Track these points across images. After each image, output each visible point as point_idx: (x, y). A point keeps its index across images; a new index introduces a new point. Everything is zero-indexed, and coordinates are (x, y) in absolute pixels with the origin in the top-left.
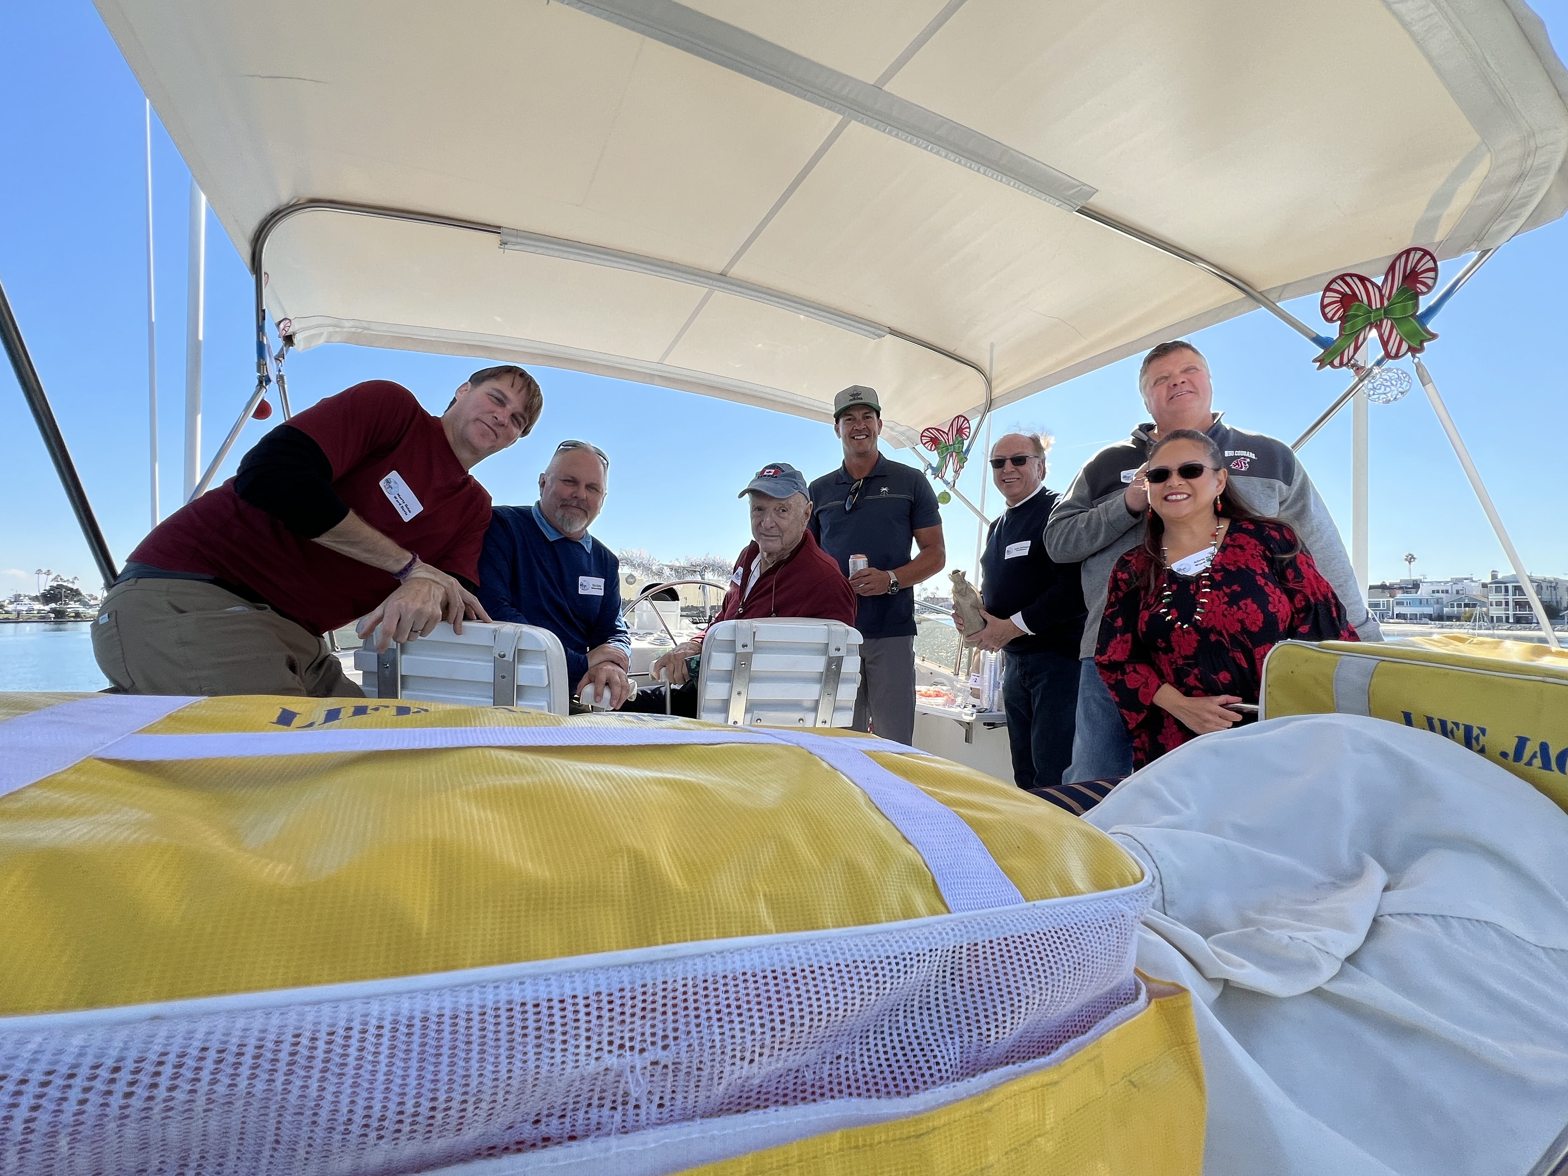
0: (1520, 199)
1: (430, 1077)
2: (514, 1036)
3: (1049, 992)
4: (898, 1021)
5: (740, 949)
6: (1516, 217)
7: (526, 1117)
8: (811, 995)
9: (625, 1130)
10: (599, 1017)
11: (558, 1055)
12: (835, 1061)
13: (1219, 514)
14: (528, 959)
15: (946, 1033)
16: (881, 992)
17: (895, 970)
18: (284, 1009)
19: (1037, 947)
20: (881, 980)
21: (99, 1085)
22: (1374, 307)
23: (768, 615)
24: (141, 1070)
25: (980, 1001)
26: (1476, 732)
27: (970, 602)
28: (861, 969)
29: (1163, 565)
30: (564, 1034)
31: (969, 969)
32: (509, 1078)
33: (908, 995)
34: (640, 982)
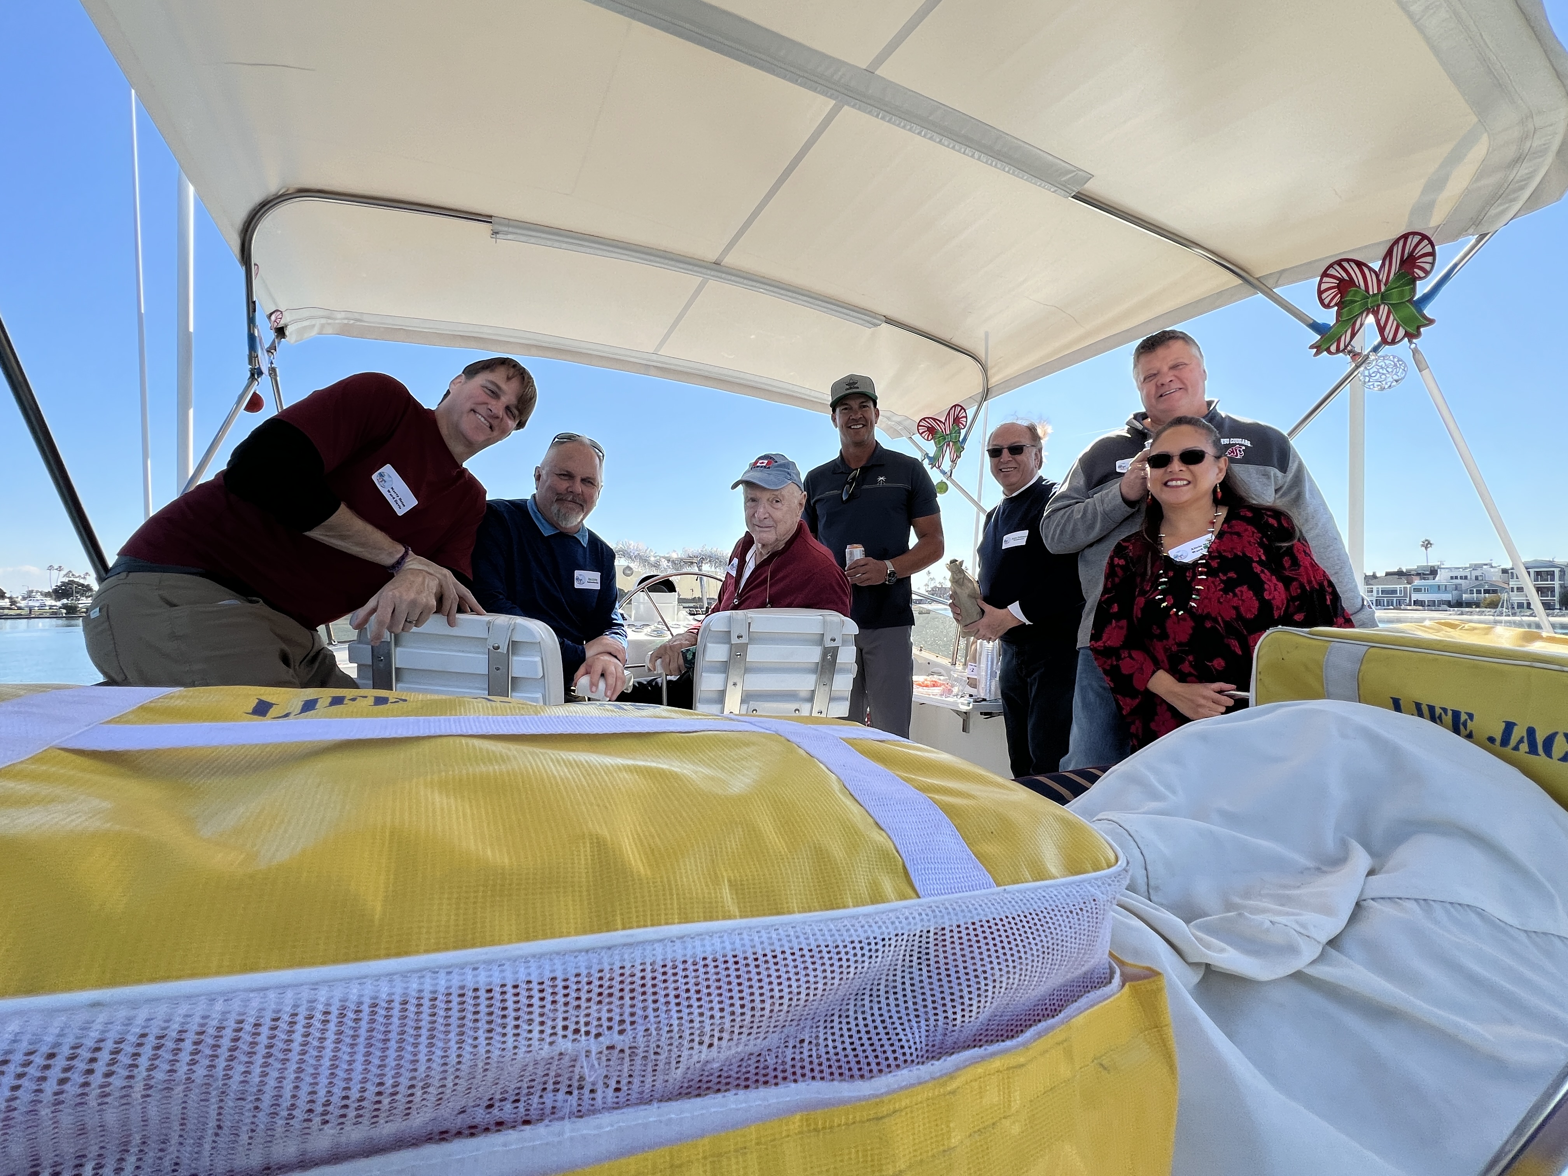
0: (1517, 182)
1: (377, 1062)
2: (465, 1021)
3: (1017, 976)
4: (864, 1005)
5: (701, 935)
6: (1514, 200)
7: (478, 1102)
8: (772, 979)
9: (581, 1114)
10: (554, 1002)
11: (510, 1040)
12: (798, 1045)
13: (1217, 502)
14: (483, 945)
15: (912, 1017)
16: (845, 976)
17: (859, 955)
18: (228, 996)
19: (1006, 931)
20: (845, 964)
21: (32, 1071)
22: (1371, 293)
23: (763, 605)
24: (76, 1057)
25: (946, 985)
26: (1464, 717)
27: (967, 591)
28: (824, 954)
29: (1160, 552)
30: (517, 1019)
31: (936, 953)
32: (459, 1063)
33: (874, 979)
34: (596, 967)
